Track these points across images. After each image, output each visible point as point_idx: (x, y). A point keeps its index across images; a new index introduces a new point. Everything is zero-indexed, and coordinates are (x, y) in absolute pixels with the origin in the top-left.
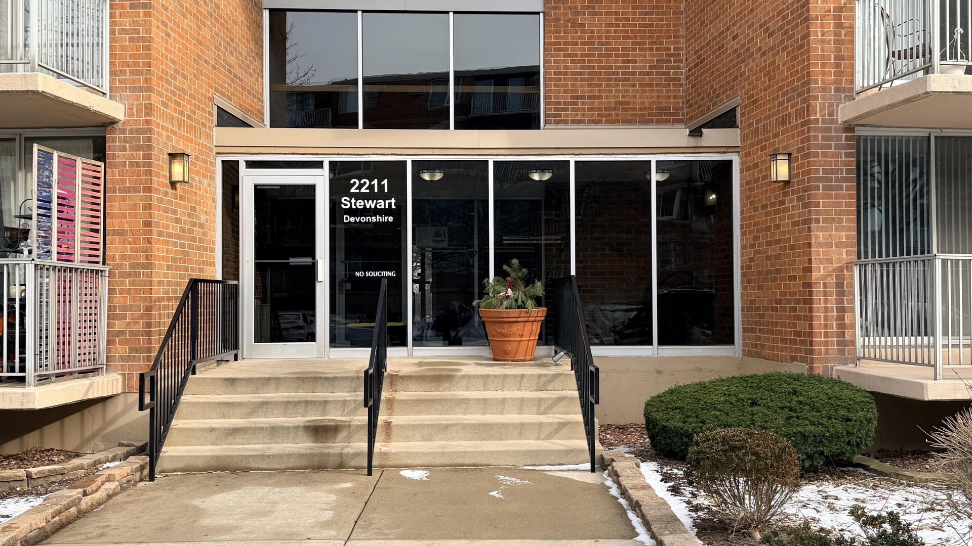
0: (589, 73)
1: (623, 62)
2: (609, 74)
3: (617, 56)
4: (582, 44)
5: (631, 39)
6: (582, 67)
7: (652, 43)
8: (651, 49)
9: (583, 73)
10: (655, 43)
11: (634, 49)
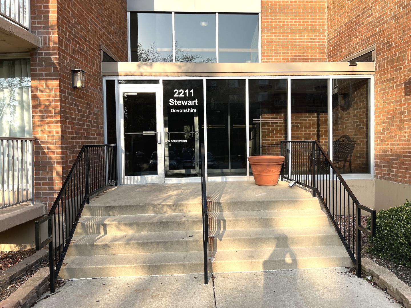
0: (283, 42)
1: (299, 36)
2: (292, 42)
3: (296, 33)
4: (279, 27)
5: (302, 25)
6: (279, 39)
7: (312, 28)
8: (311, 30)
9: (280, 42)
10: (313, 27)
11: (304, 30)
